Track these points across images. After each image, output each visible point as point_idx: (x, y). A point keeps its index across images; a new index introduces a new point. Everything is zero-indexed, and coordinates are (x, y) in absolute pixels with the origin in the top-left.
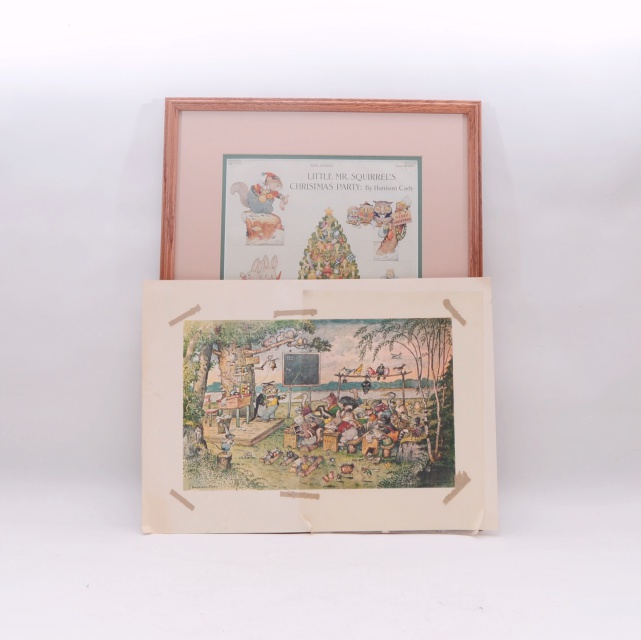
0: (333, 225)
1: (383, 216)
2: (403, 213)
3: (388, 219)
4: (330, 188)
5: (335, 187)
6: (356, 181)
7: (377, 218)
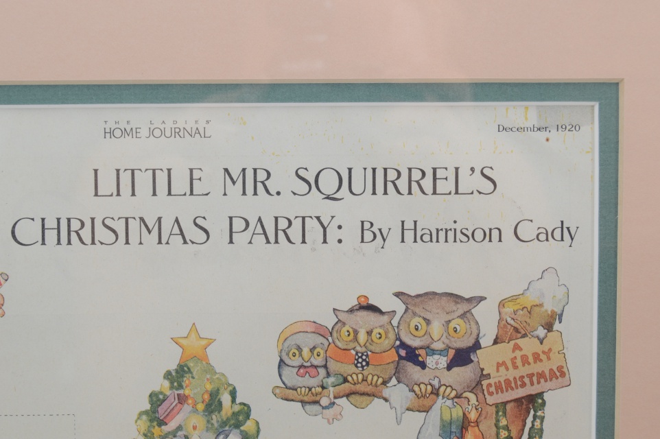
0: (213, 405)
1: (437, 362)
2: (529, 346)
3: (463, 374)
4: (193, 233)
5: (218, 229)
6: (314, 204)
7: (413, 370)
